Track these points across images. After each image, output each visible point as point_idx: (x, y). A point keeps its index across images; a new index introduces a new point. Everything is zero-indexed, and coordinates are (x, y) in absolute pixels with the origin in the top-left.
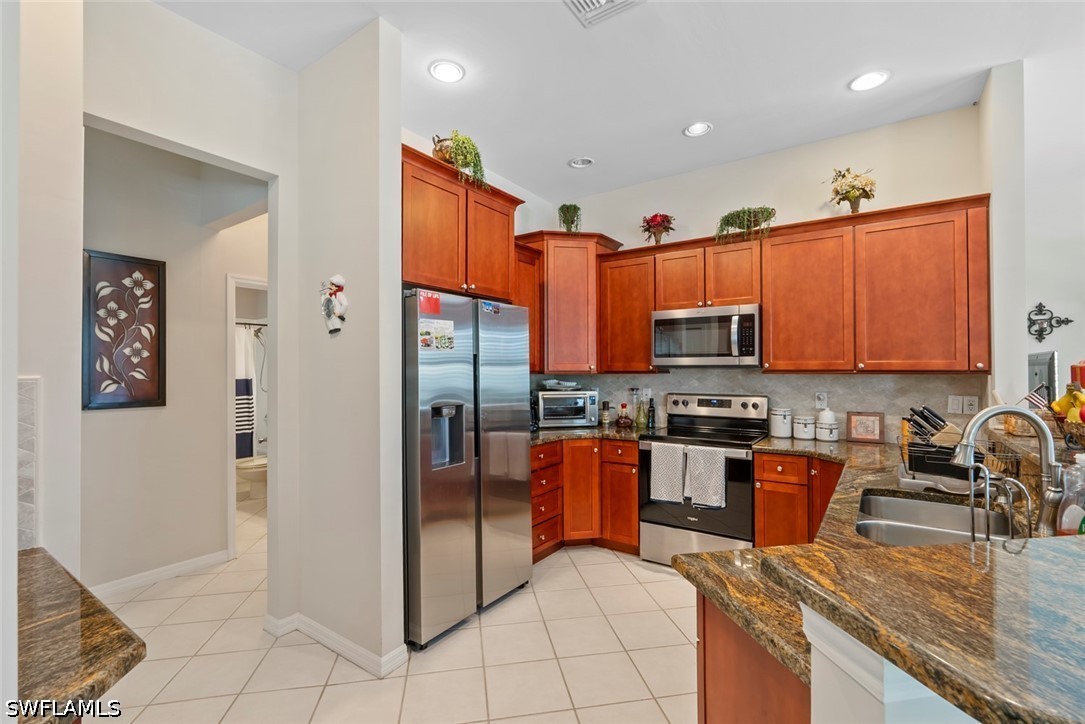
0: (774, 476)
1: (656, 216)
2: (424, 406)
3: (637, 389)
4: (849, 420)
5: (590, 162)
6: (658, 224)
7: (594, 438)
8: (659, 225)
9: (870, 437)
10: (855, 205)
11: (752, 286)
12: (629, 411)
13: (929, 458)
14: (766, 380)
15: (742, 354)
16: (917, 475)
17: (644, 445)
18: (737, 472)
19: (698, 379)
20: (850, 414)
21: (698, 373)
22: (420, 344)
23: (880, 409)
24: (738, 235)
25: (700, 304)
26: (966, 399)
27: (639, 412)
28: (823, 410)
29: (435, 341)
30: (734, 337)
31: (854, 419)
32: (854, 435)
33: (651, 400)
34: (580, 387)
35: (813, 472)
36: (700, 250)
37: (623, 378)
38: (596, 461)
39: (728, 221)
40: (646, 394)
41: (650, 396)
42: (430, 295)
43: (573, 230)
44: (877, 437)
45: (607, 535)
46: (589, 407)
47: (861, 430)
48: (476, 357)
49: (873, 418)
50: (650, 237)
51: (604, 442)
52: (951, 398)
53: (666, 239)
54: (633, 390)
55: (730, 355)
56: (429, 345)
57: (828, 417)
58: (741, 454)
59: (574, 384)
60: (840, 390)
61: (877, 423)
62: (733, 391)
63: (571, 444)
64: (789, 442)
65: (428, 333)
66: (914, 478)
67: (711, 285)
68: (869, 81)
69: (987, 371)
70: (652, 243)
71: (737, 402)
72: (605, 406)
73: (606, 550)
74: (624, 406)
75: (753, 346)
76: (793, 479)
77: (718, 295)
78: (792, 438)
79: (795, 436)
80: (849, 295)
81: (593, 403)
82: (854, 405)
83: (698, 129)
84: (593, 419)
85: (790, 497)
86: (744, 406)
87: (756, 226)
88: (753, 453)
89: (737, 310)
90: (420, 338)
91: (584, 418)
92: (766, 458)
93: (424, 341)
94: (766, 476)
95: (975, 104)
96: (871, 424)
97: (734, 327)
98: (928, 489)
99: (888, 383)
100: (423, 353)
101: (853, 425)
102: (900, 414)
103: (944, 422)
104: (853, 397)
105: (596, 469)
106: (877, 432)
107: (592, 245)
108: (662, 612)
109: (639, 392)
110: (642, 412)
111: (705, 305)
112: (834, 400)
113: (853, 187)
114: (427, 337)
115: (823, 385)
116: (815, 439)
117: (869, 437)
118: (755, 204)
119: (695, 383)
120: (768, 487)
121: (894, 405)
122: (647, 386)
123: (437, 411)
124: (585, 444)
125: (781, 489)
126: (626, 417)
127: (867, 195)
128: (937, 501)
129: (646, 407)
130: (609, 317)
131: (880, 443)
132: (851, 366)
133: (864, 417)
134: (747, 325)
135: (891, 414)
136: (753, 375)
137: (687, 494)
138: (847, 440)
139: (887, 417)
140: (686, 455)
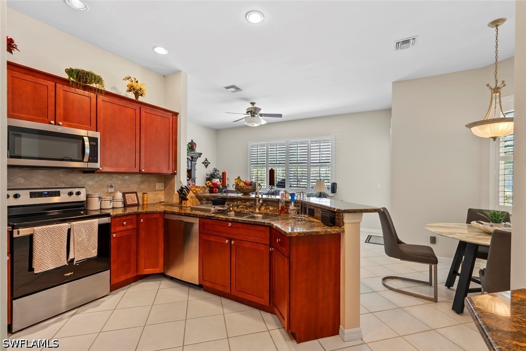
0: (122, 228)
4: (124, 196)
10: (137, 97)
11: (90, 120)
14: (80, 177)
15: (89, 161)
16: (216, 206)
17: (22, 232)
20: (125, 193)
23: (135, 191)
26: (161, 184)
31: (126, 195)
32: (128, 203)
35: (142, 220)
36: (52, 83)
44: (137, 203)
47: (130, 200)
49: (133, 194)
52: (157, 184)
55: (82, 161)
57: (119, 195)
58: (106, 220)
60: (119, 182)
61: (135, 196)
62: (56, 185)
66: (214, 208)
68: (161, 51)
69: (176, 173)
71: (63, 192)
75: (97, 157)
76: (130, 227)
78: (101, 209)
82: (125, 189)
85: (129, 236)
86: (70, 194)
88: (111, 218)
89: (86, 134)
92: (117, 219)
94: (118, 229)
95: (164, 76)
96: (133, 197)
97: (87, 144)
98: (219, 210)
99: (138, 178)
101: (126, 198)
102: (142, 192)
104: (125, 185)
106: (136, 200)
111: (56, 124)
112: (117, 187)
113: (140, 89)
115: (112, 180)
116: (113, 208)
117: (134, 203)
119: (20, 180)
120: (119, 235)
121: (140, 188)
125: (125, 234)
127: (142, 95)
131: (137, 205)
132: (138, 171)
133: (130, 194)
134: (92, 143)
135: (139, 192)
136: (71, 174)
137: (71, 257)
138: (126, 206)
139: (138, 193)
140: (69, 230)
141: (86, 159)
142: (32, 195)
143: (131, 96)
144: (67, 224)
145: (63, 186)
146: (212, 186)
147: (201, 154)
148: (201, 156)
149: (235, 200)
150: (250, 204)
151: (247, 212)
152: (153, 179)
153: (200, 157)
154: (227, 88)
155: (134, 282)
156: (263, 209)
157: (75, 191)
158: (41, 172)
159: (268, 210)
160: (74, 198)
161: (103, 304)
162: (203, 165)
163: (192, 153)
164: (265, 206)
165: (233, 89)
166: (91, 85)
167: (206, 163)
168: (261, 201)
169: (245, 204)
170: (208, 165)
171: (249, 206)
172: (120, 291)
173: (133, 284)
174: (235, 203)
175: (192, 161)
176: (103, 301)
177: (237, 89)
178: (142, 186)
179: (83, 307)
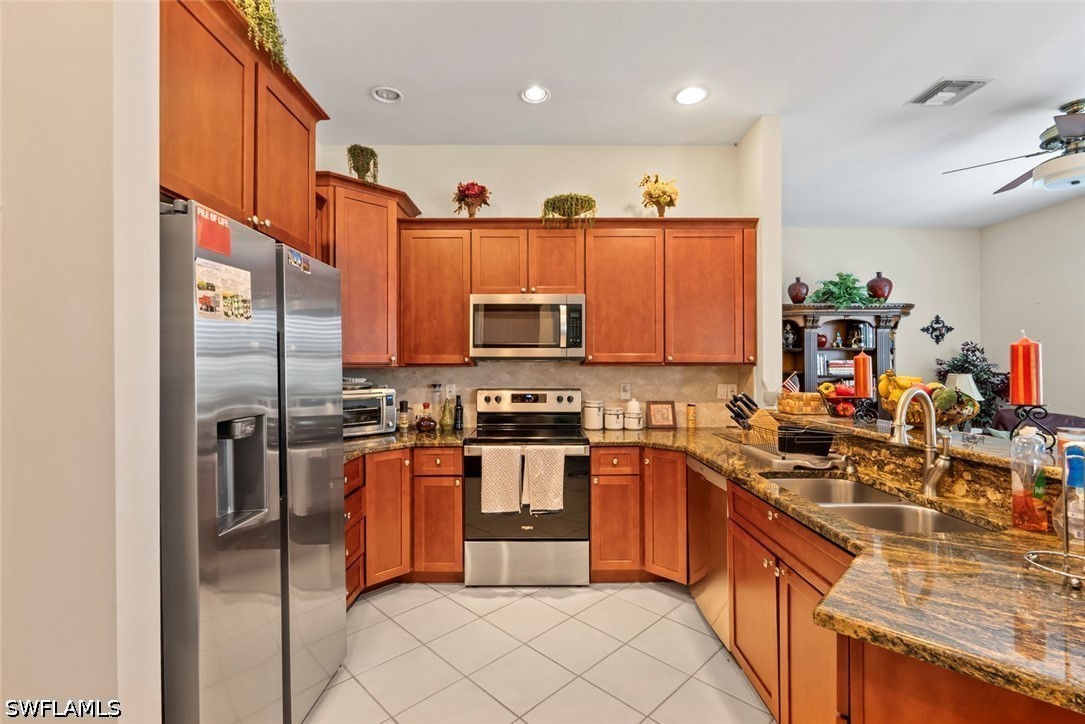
0: (610, 470)
1: (473, 184)
2: (201, 416)
3: (440, 385)
4: (648, 409)
5: (398, 96)
6: (471, 195)
7: (405, 448)
8: (476, 196)
9: (666, 423)
10: (661, 210)
11: (576, 276)
12: (434, 412)
13: (798, 439)
14: (578, 373)
15: (569, 345)
16: (788, 455)
17: (472, 450)
18: (577, 469)
19: (510, 373)
20: (649, 403)
21: (510, 367)
22: (197, 306)
23: (671, 399)
24: (560, 221)
25: (524, 289)
26: (730, 386)
27: (444, 412)
28: (630, 400)
29: (222, 302)
30: (564, 328)
31: (653, 407)
32: (654, 422)
33: (458, 397)
34: (371, 384)
35: (647, 461)
36: (522, 233)
37: (419, 373)
38: (407, 477)
39: (553, 204)
40: (450, 391)
41: (454, 394)
42: (214, 218)
43: (369, 179)
44: (671, 423)
45: (421, 566)
46: (385, 408)
47: (659, 417)
48: (280, 336)
49: (667, 406)
50: (460, 208)
51: (416, 452)
52: (719, 386)
53: (482, 213)
54: (435, 386)
55: (558, 346)
56: (212, 309)
57: (635, 407)
58: (578, 450)
59: (363, 380)
60: (641, 382)
61: (670, 409)
62: (545, 385)
63: (377, 458)
64: (600, 434)
65: (211, 287)
66: (784, 458)
67: (533, 271)
68: (691, 96)
69: (754, 364)
70: (464, 214)
71: (551, 396)
72: (403, 407)
73: (416, 585)
74: (426, 406)
75: (581, 338)
76: (627, 470)
77: (541, 283)
78: (604, 429)
79: (607, 427)
80: (660, 292)
81: (390, 403)
82: (651, 395)
83: (535, 94)
84: (391, 424)
85: (624, 488)
86: (560, 399)
87: (576, 214)
88: (591, 447)
89: (562, 299)
90: (199, 294)
91: (378, 423)
92: (602, 451)
93: (204, 300)
94: (603, 470)
95: (736, 145)
96: (665, 411)
97: (563, 317)
98: (798, 467)
99: (677, 374)
100: (201, 321)
101: (652, 413)
102: (685, 401)
103: (756, 406)
104: (650, 388)
105: (406, 488)
106: (671, 418)
107: (392, 205)
108: (525, 646)
109: (442, 389)
110: (447, 412)
111: (528, 291)
112: (636, 390)
113: (664, 193)
114: (210, 293)
115: (628, 376)
116: (624, 429)
118: (581, 192)
119: (506, 377)
120: (605, 481)
121: (681, 394)
122: (451, 382)
123: (224, 429)
124: (394, 456)
125: (616, 481)
126: (430, 420)
127: (671, 203)
128: (806, 477)
129: (453, 405)
130: (413, 298)
131: (673, 428)
132: (661, 359)
133: (660, 406)
134: (574, 315)
135: (679, 402)
136: (565, 368)
137: (525, 502)
138: (648, 427)
139: (676, 404)
140: (523, 458)
141: (563, 343)
142: (515, 398)
143: (652, 212)
144: (519, 447)
145: (554, 387)
146: (833, 396)
147: (910, 306)
148: (912, 311)
149: (873, 445)
150: (918, 467)
151: (891, 489)
152: (711, 375)
153: (907, 314)
154: (923, 99)
155: (641, 581)
156: (964, 492)
157: (565, 395)
158: (528, 364)
159: (982, 501)
160: (565, 407)
161: (571, 599)
162: (927, 336)
163: (876, 308)
164: (969, 482)
165: (944, 96)
166: (582, 216)
167: (934, 330)
168: (942, 462)
169: (900, 462)
170: (942, 335)
171: (914, 470)
172: (606, 588)
173: (637, 584)
174: (874, 453)
175: (877, 327)
176: (573, 594)
177: (962, 86)
178: (686, 390)
179: (546, 589)
